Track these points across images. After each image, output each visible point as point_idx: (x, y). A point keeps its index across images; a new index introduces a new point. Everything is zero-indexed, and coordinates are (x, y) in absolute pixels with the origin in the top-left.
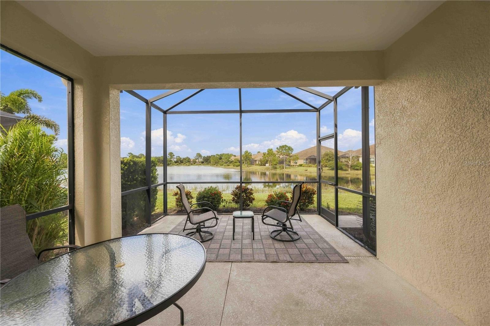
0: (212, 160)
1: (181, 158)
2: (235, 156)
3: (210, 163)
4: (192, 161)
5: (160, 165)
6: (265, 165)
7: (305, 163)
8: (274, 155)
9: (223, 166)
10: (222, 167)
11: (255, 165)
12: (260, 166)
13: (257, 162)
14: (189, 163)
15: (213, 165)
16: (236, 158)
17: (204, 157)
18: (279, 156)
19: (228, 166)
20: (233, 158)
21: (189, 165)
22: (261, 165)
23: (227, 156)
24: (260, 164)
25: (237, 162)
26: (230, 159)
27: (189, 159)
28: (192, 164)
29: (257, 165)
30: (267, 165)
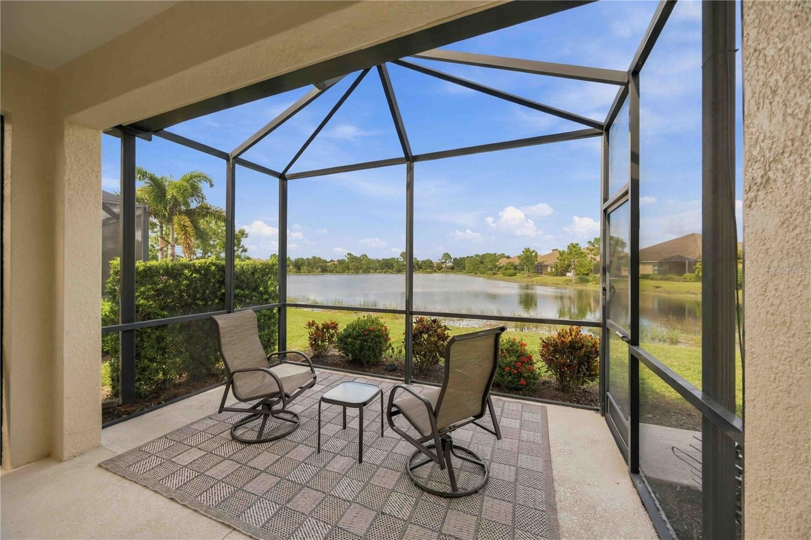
0: (467, 265)
1: (418, 261)
2: (508, 257)
3: (465, 269)
4: (435, 265)
5: (389, 271)
6: (565, 275)
7: (656, 272)
8: (581, 254)
9: (485, 275)
10: (483, 277)
11: (545, 274)
12: (554, 276)
13: (549, 269)
14: (431, 269)
15: (469, 273)
16: (510, 260)
17: (455, 259)
18: (593, 257)
19: (494, 274)
20: (503, 262)
21: (430, 273)
22: (556, 275)
23: (493, 257)
24: (554, 272)
25: (510, 269)
26: (498, 263)
27: (431, 262)
28: (435, 271)
29: (549, 274)
30: (568, 274)
